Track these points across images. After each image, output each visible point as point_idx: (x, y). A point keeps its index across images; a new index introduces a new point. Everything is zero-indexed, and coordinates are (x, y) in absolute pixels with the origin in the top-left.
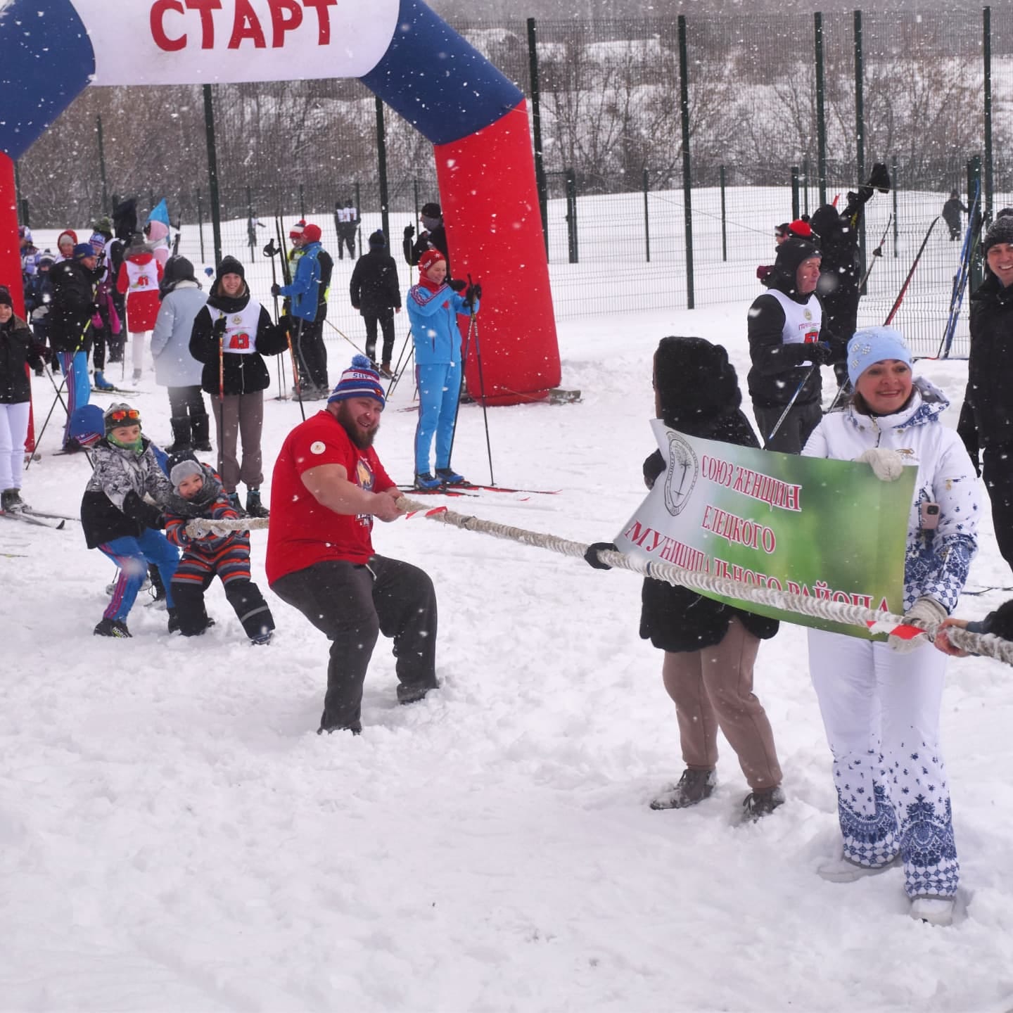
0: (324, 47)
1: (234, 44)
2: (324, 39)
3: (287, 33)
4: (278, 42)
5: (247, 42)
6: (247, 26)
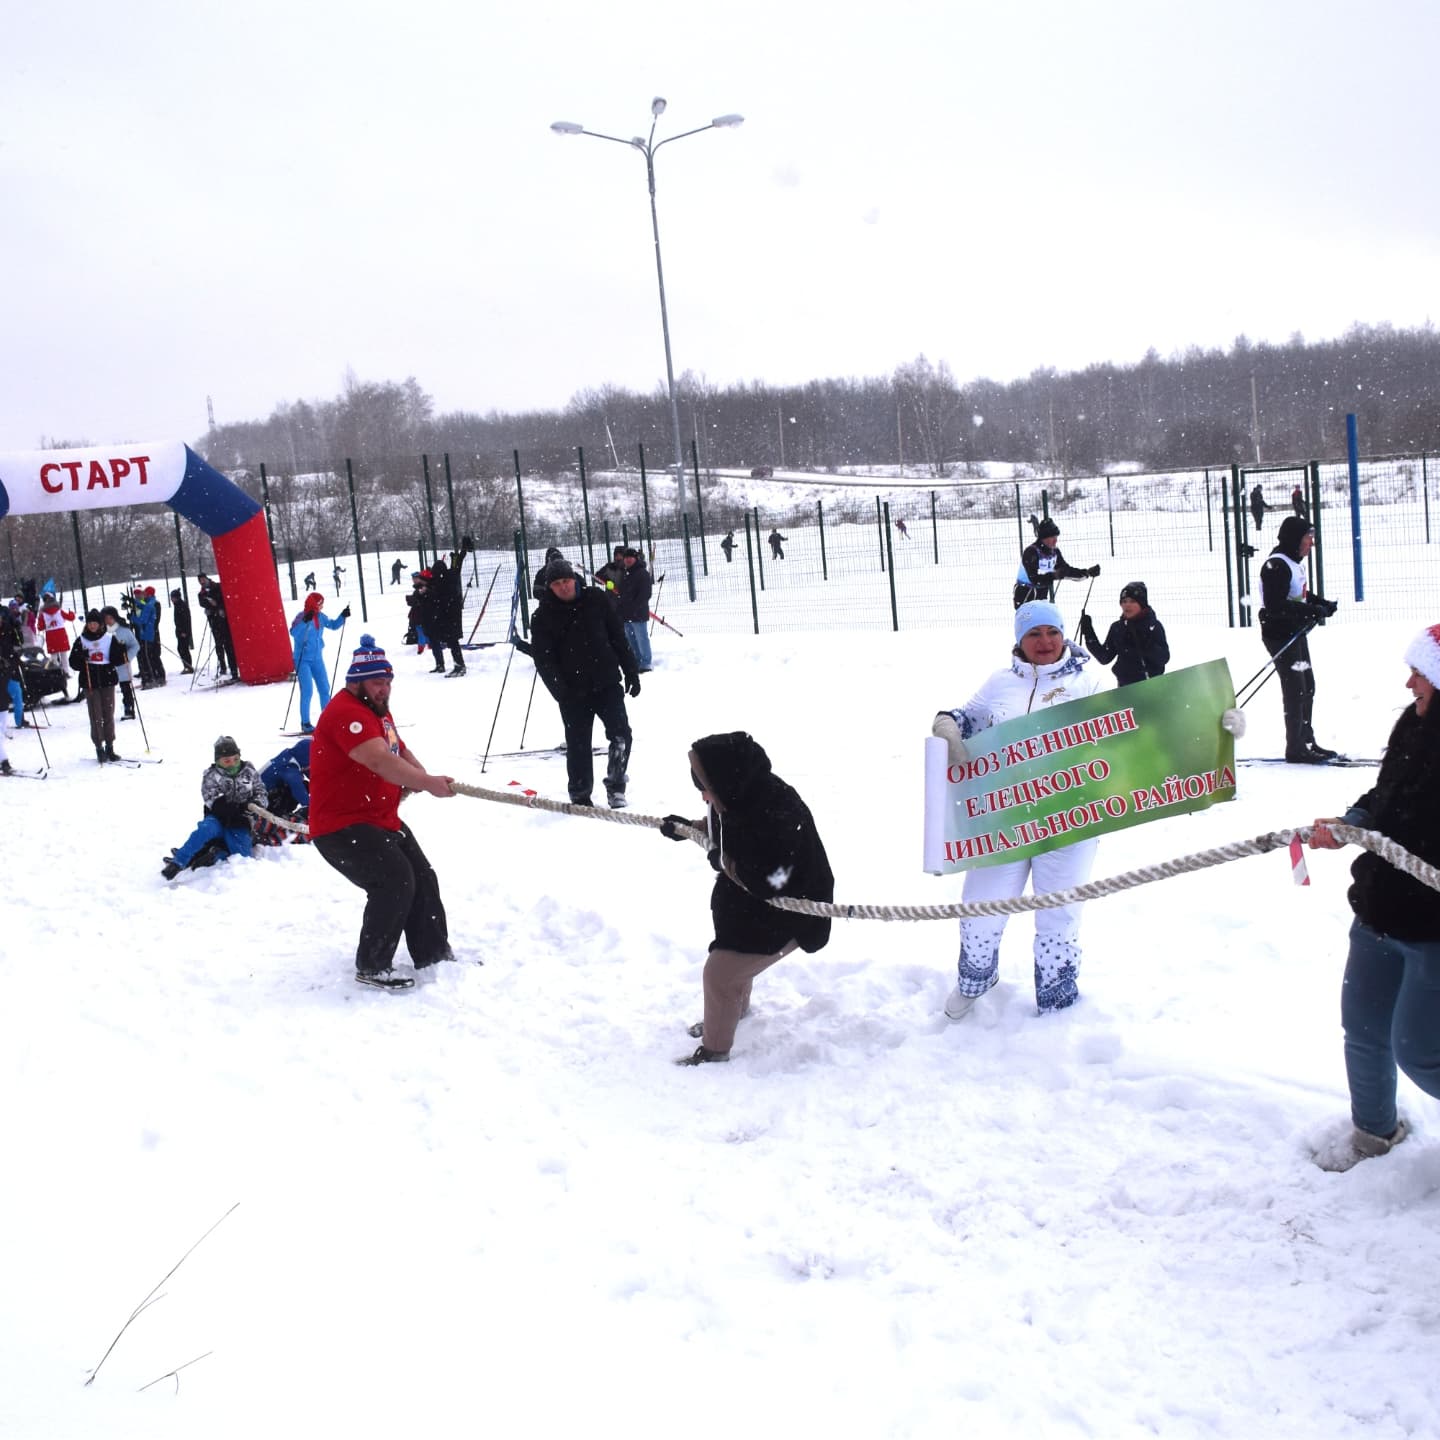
0: (142, 485)
1: (91, 486)
2: (144, 480)
3: (121, 479)
4: (117, 484)
5: (98, 486)
6: (98, 475)
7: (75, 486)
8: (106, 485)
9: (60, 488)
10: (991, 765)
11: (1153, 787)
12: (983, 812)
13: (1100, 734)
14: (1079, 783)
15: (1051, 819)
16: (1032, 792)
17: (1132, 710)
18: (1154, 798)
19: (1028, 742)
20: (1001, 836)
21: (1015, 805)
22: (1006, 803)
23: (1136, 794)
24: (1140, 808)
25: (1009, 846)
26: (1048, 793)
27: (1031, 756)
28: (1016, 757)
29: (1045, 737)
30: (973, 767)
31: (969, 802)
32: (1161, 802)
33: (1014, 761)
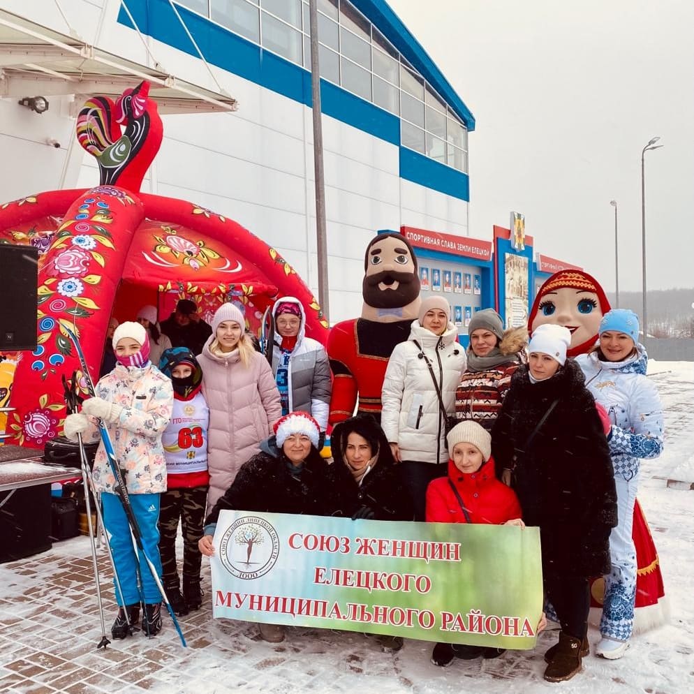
10: (342, 548)
11: (459, 613)
12: (328, 583)
13: (433, 557)
14: (406, 589)
15: (377, 609)
16: (372, 581)
17: (460, 545)
18: (458, 623)
19: (381, 542)
20: (336, 607)
21: (355, 586)
22: (349, 582)
23: (444, 615)
24: (444, 627)
25: (339, 617)
26: (383, 587)
27: (380, 553)
28: (368, 549)
29: (395, 543)
30: (325, 541)
31: (318, 570)
32: (463, 629)
33: (366, 552)
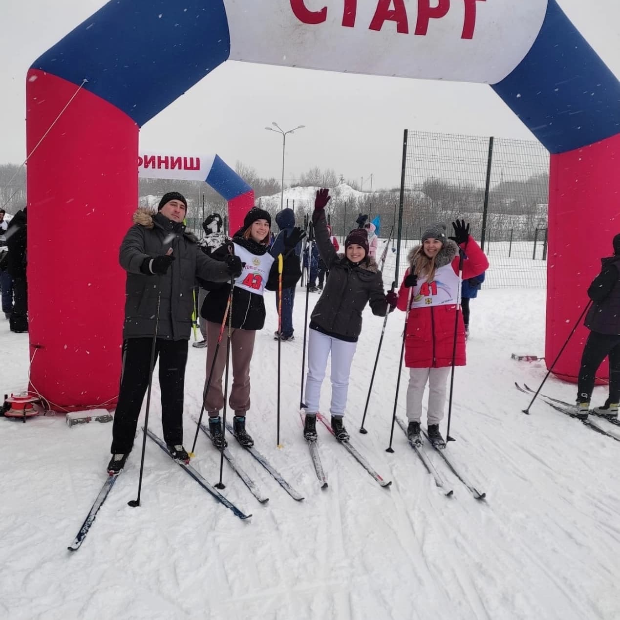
0: (467, 41)
1: (376, 25)
2: (468, 32)
3: (431, 21)
4: (421, 29)
5: (390, 26)
6: (392, 7)
7: (349, 20)
8: (403, 28)
9: (319, 17)
